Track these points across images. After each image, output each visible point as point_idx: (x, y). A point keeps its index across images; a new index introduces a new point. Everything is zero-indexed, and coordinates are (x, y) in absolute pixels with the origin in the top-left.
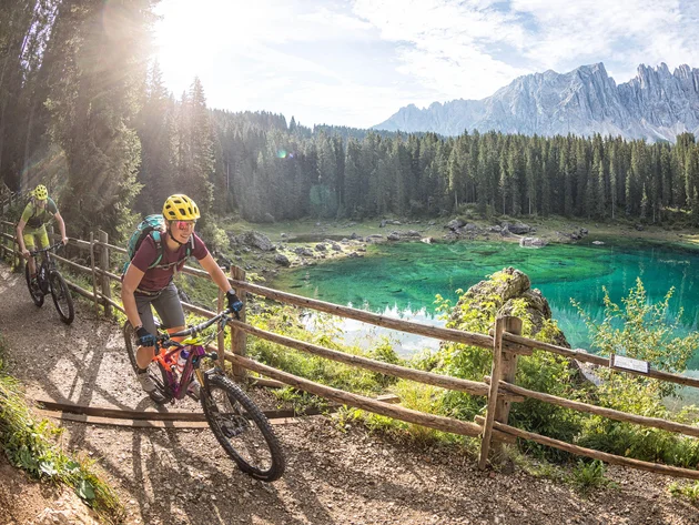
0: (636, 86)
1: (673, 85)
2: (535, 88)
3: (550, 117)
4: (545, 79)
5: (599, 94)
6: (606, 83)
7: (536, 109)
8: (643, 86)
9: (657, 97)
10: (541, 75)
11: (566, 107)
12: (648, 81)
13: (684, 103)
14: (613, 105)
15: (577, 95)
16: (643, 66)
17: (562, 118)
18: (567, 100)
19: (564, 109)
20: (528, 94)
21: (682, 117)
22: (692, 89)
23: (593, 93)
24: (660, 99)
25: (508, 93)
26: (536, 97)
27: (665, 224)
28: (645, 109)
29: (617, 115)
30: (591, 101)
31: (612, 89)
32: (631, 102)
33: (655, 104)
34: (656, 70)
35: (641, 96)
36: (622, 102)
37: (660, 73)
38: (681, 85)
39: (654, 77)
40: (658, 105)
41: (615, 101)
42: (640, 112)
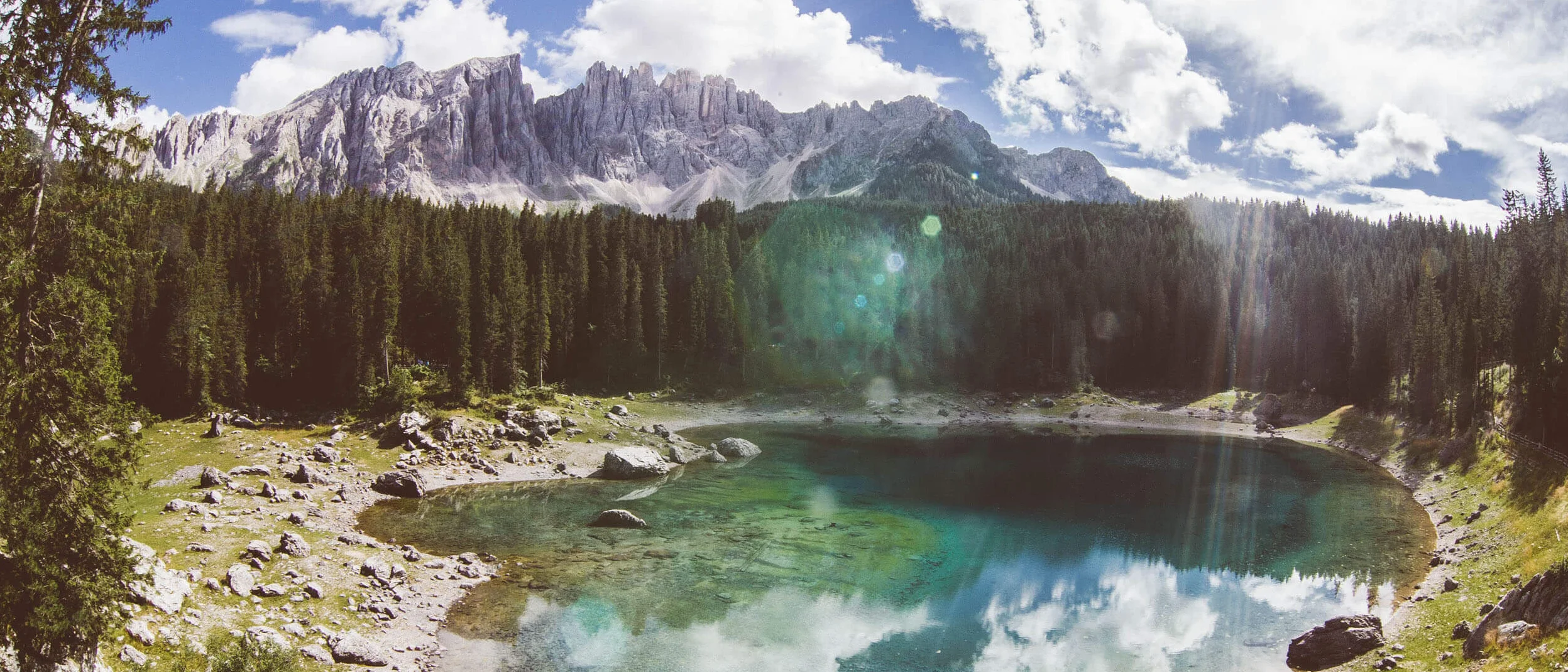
0: (576, 104)
1: (655, 104)
5: (495, 117)
6: (515, 95)
8: (591, 104)
9: (614, 125)
10: (390, 73)
12: (604, 94)
14: (520, 137)
15: (450, 117)
16: (599, 65)
20: (354, 110)
21: (661, 164)
22: (693, 114)
28: (584, 146)
29: (524, 158)
30: (477, 128)
31: (525, 108)
32: (558, 133)
33: (608, 138)
34: (626, 74)
35: (581, 123)
36: (539, 133)
37: (635, 81)
38: (672, 104)
39: (619, 88)
40: (612, 140)
41: (525, 130)
42: (572, 153)
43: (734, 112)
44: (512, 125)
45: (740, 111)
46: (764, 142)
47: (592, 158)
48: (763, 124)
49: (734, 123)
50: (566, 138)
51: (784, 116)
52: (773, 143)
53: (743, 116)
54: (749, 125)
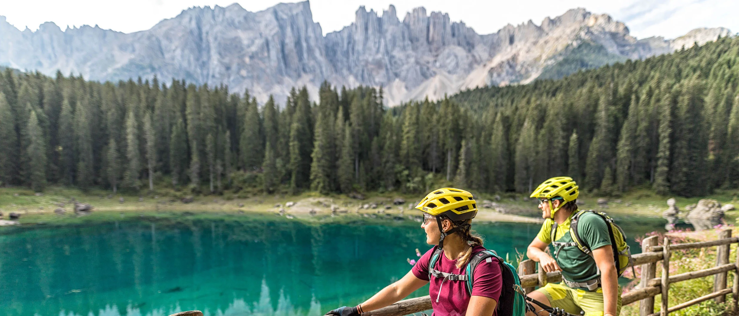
0: (350, 37)
1: (399, 35)
2: (212, 26)
3: (228, 68)
4: (228, 14)
5: (298, 43)
6: (310, 30)
7: (209, 58)
8: (359, 37)
9: (374, 50)
10: (223, 10)
11: (252, 57)
12: (366, 29)
13: (408, 57)
14: (315, 58)
15: (267, 43)
16: (363, 8)
17: (244, 73)
18: (254, 49)
19: (247, 60)
20: (200, 34)
21: (403, 74)
22: (423, 40)
23: (290, 41)
24: (378, 51)
25: (171, 29)
26: (211, 39)
27: (227, 193)
28: (356, 65)
29: (318, 71)
30: (286, 52)
31: (317, 39)
32: (339, 55)
33: (370, 59)
34: (380, 14)
35: (353, 49)
36: (327, 55)
37: (386, 19)
38: (410, 34)
39: (376, 24)
40: (373, 60)
41: (317, 54)
42: (349, 69)
43: (449, 37)
44: (310, 50)
45: (453, 35)
46: (467, 57)
47: (360, 72)
48: (468, 44)
49: (449, 44)
50: (345, 59)
51: (482, 36)
52: (474, 56)
53: (455, 39)
54: (459, 44)
